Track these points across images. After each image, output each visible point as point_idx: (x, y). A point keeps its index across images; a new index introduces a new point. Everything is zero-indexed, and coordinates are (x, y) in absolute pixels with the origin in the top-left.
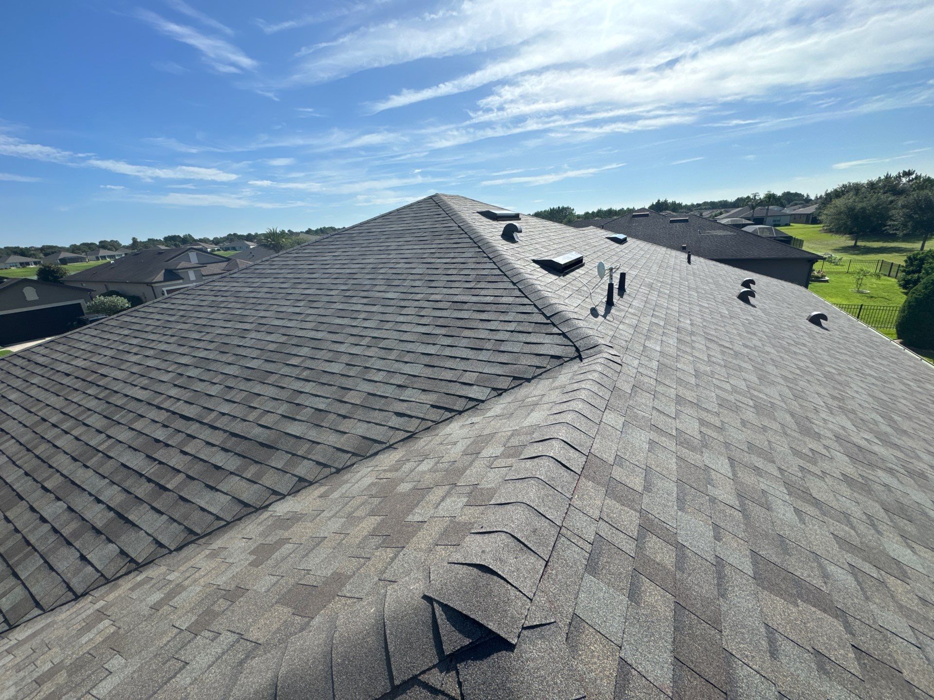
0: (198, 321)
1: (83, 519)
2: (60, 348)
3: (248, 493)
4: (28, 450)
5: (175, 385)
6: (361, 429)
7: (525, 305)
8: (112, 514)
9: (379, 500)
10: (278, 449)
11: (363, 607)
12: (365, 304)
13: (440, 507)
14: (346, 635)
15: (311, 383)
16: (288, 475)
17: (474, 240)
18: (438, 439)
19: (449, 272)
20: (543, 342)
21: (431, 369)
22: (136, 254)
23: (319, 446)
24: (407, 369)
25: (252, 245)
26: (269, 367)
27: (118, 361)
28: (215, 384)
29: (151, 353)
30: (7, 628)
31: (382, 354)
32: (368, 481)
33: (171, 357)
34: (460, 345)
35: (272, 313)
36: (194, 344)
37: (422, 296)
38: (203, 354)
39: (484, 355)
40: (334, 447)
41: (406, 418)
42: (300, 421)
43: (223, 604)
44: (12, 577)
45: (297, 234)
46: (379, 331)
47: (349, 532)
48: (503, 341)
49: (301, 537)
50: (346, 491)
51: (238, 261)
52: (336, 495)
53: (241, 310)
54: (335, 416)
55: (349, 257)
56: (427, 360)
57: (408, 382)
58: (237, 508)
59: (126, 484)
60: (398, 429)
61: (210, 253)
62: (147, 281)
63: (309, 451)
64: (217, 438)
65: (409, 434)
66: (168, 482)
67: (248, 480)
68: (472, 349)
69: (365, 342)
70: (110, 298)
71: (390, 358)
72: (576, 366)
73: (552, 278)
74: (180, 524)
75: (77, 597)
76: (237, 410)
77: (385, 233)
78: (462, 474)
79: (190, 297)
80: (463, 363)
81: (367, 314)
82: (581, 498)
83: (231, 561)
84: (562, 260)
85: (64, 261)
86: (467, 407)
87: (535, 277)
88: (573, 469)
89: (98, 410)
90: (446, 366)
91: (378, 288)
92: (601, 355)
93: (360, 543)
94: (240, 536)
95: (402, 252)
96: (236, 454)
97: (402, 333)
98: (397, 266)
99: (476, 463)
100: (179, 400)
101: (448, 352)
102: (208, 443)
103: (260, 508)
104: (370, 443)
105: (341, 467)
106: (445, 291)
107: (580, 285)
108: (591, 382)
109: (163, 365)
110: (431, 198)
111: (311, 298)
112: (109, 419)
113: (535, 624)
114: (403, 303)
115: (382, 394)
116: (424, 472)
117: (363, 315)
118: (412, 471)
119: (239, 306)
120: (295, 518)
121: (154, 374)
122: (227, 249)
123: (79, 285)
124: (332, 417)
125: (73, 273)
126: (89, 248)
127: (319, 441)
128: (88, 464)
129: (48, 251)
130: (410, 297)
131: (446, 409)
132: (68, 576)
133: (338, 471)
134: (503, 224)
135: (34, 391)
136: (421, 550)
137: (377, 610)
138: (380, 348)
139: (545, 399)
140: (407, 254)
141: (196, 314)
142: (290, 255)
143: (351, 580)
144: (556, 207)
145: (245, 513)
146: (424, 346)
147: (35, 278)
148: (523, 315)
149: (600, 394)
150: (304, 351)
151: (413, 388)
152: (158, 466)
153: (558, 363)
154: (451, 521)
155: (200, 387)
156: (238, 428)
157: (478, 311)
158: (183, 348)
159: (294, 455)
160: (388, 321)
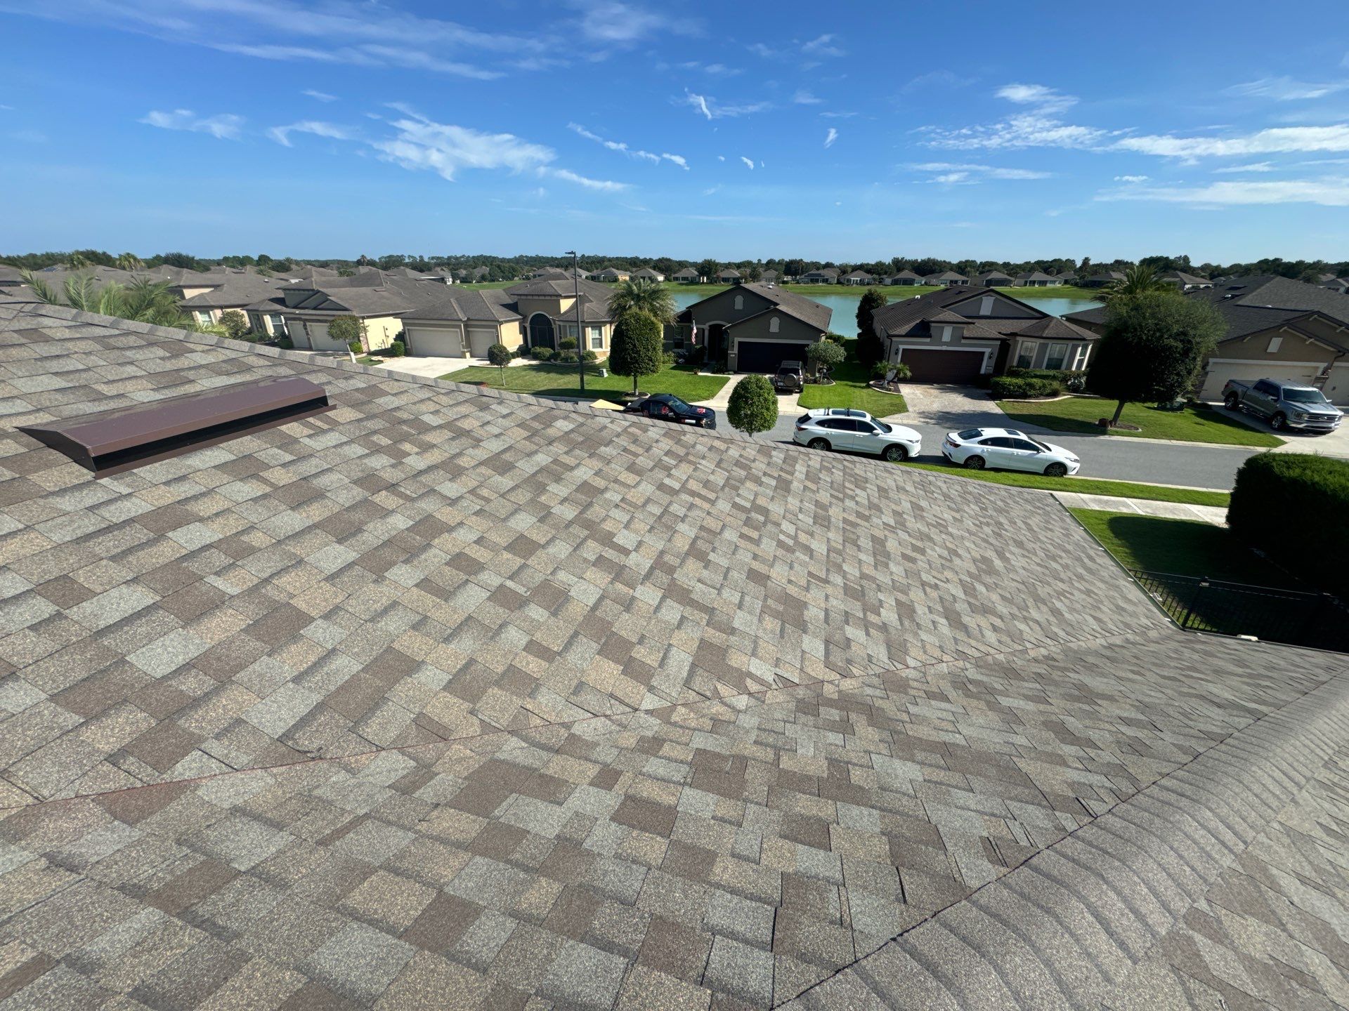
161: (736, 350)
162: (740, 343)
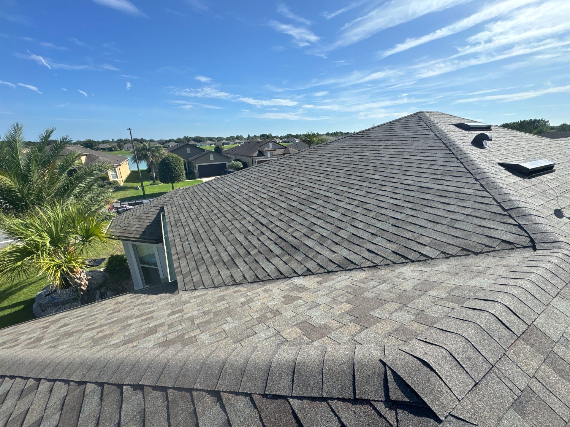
0: (272, 178)
1: (220, 256)
2: (221, 182)
3: (283, 268)
4: (207, 222)
5: (259, 207)
6: (345, 253)
7: (484, 197)
8: (230, 258)
9: (352, 296)
10: (299, 251)
11: (342, 348)
12: (359, 181)
13: (394, 315)
14: (332, 357)
15: (321, 220)
16: (302, 266)
17: (447, 144)
18: (394, 274)
19: (422, 166)
20: (497, 228)
21: (396, 228)
22: (249, 143)
23: (320, 256)
24: (380, 225)
25: (297, 141)
26: (301, 207)
27: (239, 192)
28: (276, 210)
29: (251, 190)
30: (194, 289)
31: (365, 212)
32: (345, 283)
33: (259, 194)
34: (421, 217)
35: (306, 178)
36: (269, 189)
37: (398, 180)
38: (272, 195)
39: (438, 228)
40: (328, 259)
41: (374, 255)
42: (312, 239)
43: (270, 315)
44: (197, 270)
45: (322, 135)
46: (365, 198)
47: (334, 306)
48: (458, 221)
49: (307, 299)
50: (332, 285)
51: (290, 149)
52: (326, 284)
53: (291, 175)
54: (331, 241)
55: (353, 151)
56: (394, 222)
57: (379, 233)
58: (277, 273)
59: (236, 247)
60: (367, 260)
61: (278, 144)
62: (251, 155)
63: (315, 256)
64: (273, 237)
65: (374, 265)
66: (251, 251)
67: (284, 261)
68: (430, 221)
69: (355, 203)
70: (236, 162)
71: (369, 215)
72: (528, 253)
73: (516, 179)
74: (253, 271)
75: (215, 287)
76: (283, 226)
77: (379, 137)
78: (412, 301)
79: (270, 166)
80: (421, 229)
81: (359, 186)
82: (517, 354)
83: (274, 297)
84: (529, 165)
85: (223, 144)
86: (419, 259)
87: (498, 177)
88: (512, 330)
89: (230, 211)
90: (407, 229)
91: (368, 172)
92: (560, 251)
93: (340, 315)
94: (277, 287)
95: (388, 150)
96: (280, 247)
97: (380, 202)
98: (384, 159)
99: (424, 297)
100: (260, 214)
101: (411, 219)
102: (269, 238)
103: (287, 277)
104: (349, 262)
105: (330, 270)
106: (416, 179)
107: (546, 188)
108: (544, 270)
109: (256, 197)
110: (416, 114)
111: (328, 173)
112: (233, 216)
113: (460, 417)
114: (383, 183)
115: (361, 236)
116: (382, 290)
117: (356, 187)
118: (374, 287)
119: (291, 173)
120: (303, 289)
121: (252, 200)
122: (285, 142)
123: (226, 155)
124: (329, 242)
125: (225, 150)
126: (232, 139)
127: (320, 252)
128: (224, 234)
129: (219, 139)
130: (389, 179)
131: (403, 257)
132: (213, 277)
133: (328, 272)
134: (474, 134)
135: (211, 199)
136: (379, 334)
137: (350, 354)
138: (364, 208)
139: (491, 271)
140: (392, 151)
141: (272, 174)
142: (319, 148)
143: (335, 332)
144: (527, 119)
145: (280, 277)
146: (394, 213)
147: (214, 150)
148: (480, 205)
149: (553, 282)
150: (320, 202)
151: (382, 237)
152: (248, 243)
153: (508, 247)
154: (401, 326)
155: (269, 210)
156: (282, 234)
157: (440, 196)
158: (264, 190)
159: (307, 256)
160: (372, 193)
161: (197, 169)
162: (198, 166)
